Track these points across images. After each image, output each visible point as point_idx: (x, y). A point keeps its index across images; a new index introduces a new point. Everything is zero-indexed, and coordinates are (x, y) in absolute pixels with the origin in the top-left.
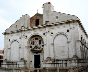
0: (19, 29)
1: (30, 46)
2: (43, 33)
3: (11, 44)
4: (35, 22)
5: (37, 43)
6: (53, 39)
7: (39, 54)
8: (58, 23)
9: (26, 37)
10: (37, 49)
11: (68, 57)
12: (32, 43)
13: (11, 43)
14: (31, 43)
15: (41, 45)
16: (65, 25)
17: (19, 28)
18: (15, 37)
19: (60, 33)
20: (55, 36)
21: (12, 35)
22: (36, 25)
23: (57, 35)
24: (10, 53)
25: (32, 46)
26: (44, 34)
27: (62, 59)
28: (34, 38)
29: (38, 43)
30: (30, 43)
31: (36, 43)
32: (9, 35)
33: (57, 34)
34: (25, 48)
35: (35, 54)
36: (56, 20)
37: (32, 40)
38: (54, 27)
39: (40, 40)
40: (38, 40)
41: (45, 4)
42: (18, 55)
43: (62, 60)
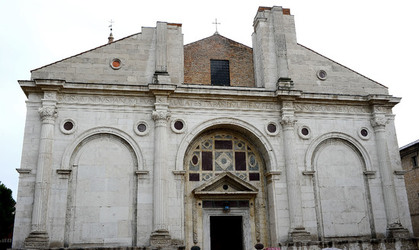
0: (131, 80)
1: (189, 172)
2: (267, 123)
3: (76, 150)
4: (208, 70)
5: (224, 162)
6: (310, 154)
7: (235, 212)
8: (330, 98)
9: (179, 125)
10: (225, 188)
11: (368, 231)
12: (200, 159)
13: (81, 144)
14: (195, 160)
15: (247, 172)
16: (352, 110)
17: (133, 78)
18: (108, 115)
19: (335, 136)
20: (317, 143)
21: (86, 100)
22: (213, 83)
23: (325, 142)
24: (70, 198)
25: (201, 172)
26: (272, 128)
27: (348, 237)
28: (212, 139)
29: (231, 162)
30: (190, 158)
31: (220, 163)
32: (66, 99)
33: (324, 138)
34: (173, 177)
35: (218, 212)
36: (319, 82)
37: (200, 144)
38: (310, 108)
39: (239, 150)
40: (230, 147)
41: (270, 9)
42: (126, 213)
43: (360, 242)
